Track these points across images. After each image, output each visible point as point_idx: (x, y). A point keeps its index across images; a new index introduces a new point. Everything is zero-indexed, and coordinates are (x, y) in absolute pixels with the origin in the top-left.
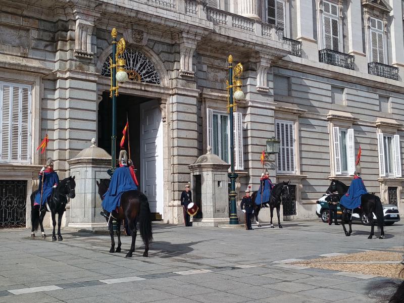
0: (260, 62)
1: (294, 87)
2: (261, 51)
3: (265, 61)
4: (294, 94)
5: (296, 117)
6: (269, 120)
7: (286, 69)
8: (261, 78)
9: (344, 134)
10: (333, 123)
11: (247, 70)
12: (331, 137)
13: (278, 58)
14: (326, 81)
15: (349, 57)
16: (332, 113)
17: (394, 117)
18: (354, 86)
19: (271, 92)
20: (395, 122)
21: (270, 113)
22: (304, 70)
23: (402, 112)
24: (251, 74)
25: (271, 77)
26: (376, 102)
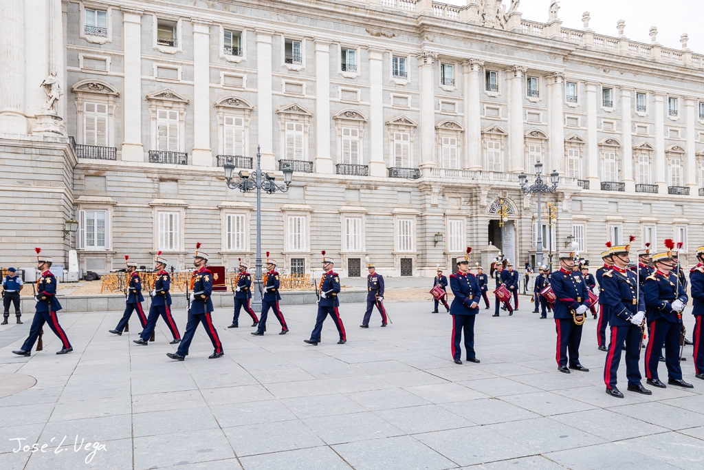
0: (564, 197)
1: (584, 206)
2: (565, 192)
4: (584, 209)
5: (585, 222)
6: (569, 226)
7: (580, 196)
8: (564, 205)
9: (616, 228)
10: (609, 223)
11: (557, 201)
12: (608, 231)
13: (575, 193)
14: (605, 199)
15: (621, 184)
16: (608, 218)
17: (654, 215)
18: (624, 200)
19: (570, 211)
20: (654, 219)
21: (569, 222)
22: (591, 196)
23: (660, 212)
24: (559, 203)
25: (570, 204)
26: (641, 208)
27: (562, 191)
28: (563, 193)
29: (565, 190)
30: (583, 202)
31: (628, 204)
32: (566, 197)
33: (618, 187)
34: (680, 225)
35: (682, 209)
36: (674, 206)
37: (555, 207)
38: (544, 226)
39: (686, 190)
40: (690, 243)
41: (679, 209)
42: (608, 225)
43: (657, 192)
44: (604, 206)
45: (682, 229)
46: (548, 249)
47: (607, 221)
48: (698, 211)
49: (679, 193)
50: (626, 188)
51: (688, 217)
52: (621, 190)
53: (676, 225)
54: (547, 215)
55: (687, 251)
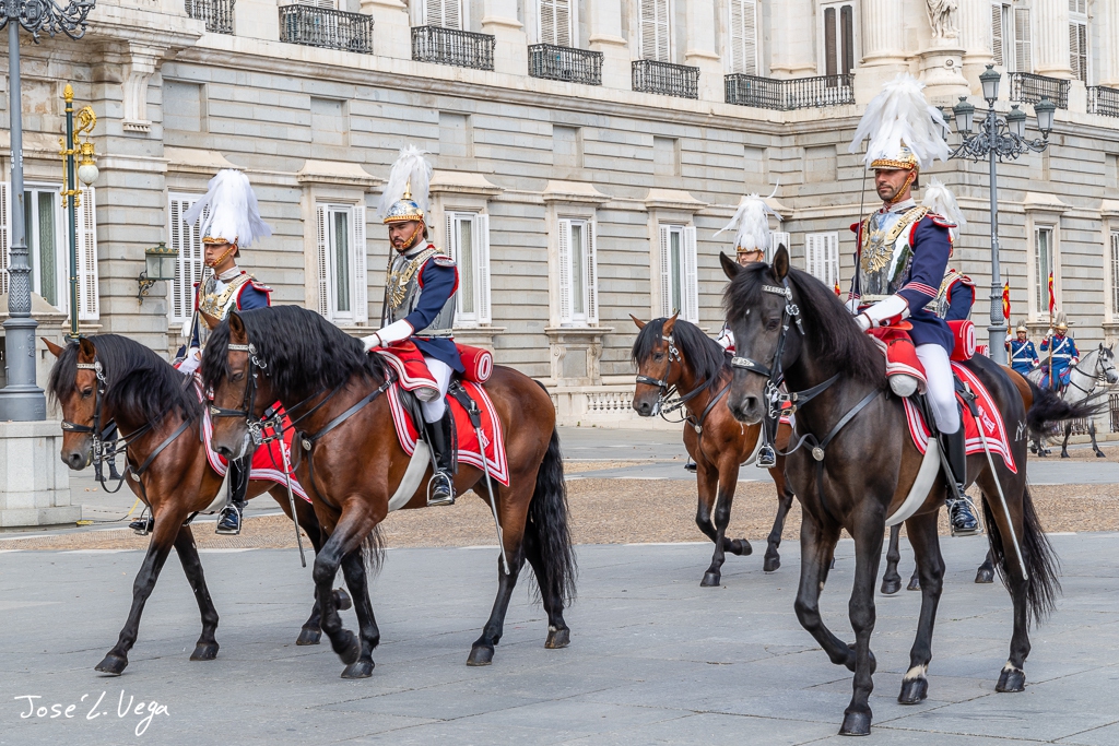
0: (130, 63)
1: (213, 109)
2: (134, 39)
3: (142, 61)
4: (213, 125)
6: (152, 199)
7: (196, 63)
8: (132, 101)
9: (340, 217)
10: (316, 193)
11: (99, 80)
12: (309, 229)
13: (175, 49)
14: (296, 84)
15: (357, 18)
16: (313, 168)
17: (483, 165)
18: (372, 94)
19: (156, 132)
20: (480, 181)
21: (155, 182)
22: (240, 63)
23: (503, 153)
24: (109, 91)
25: (156, 96)
26: (433, 132)
27: (123, 34)
28: (123, 43)
29: (134, 28)
30: (211, 91)
31: (387, 111)
32: (141, 64)
33: (347, 35)
34: (573, 211)
35: (578, 142)
36: (549, 129)
37: (91, 110)
38: (45, 198)
39: (589, 64)
40: (608, 285)
41: (565, 144)
42: (308, 205)
43: (488, 66)
44: (291, 116)
45: (576, 229)
46: (63, 306)
47: (306, 185)
48: (629, 152)
49: (567, 76)
50: (378, 39)
51: (600, 176)
52: (359, 45)
53: (558, 209)
54: (57, 144)
55: (595, 320)
